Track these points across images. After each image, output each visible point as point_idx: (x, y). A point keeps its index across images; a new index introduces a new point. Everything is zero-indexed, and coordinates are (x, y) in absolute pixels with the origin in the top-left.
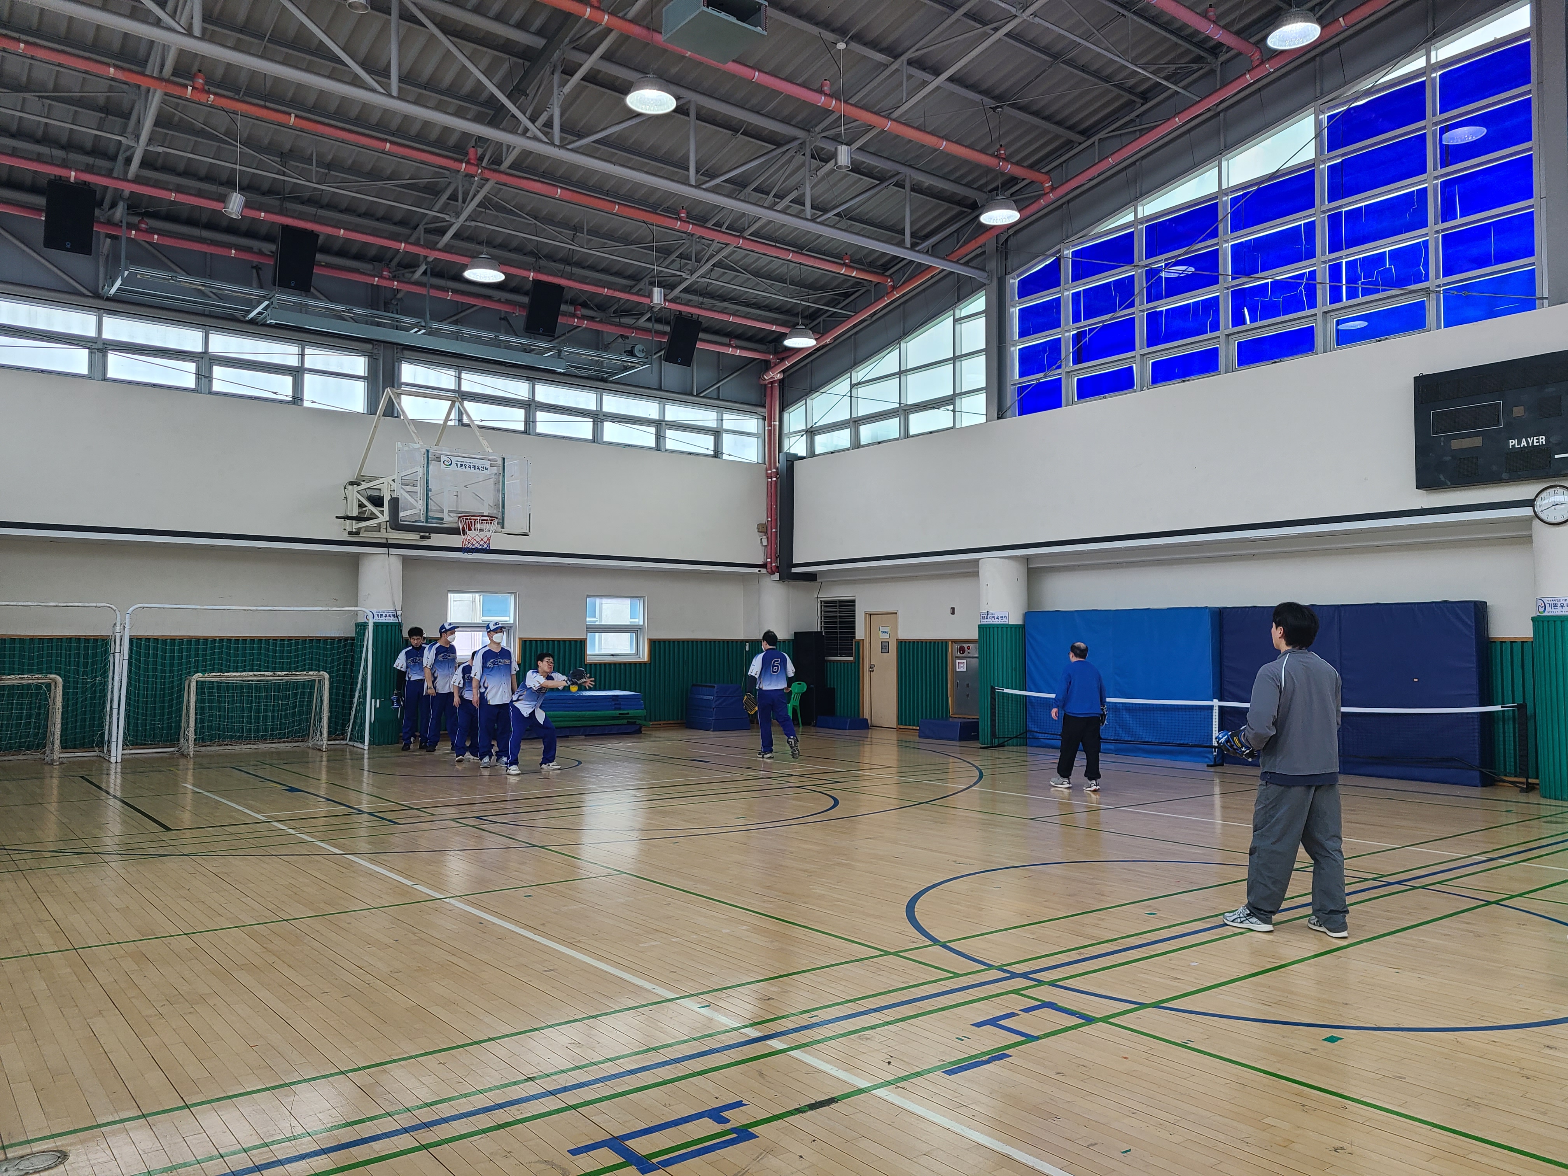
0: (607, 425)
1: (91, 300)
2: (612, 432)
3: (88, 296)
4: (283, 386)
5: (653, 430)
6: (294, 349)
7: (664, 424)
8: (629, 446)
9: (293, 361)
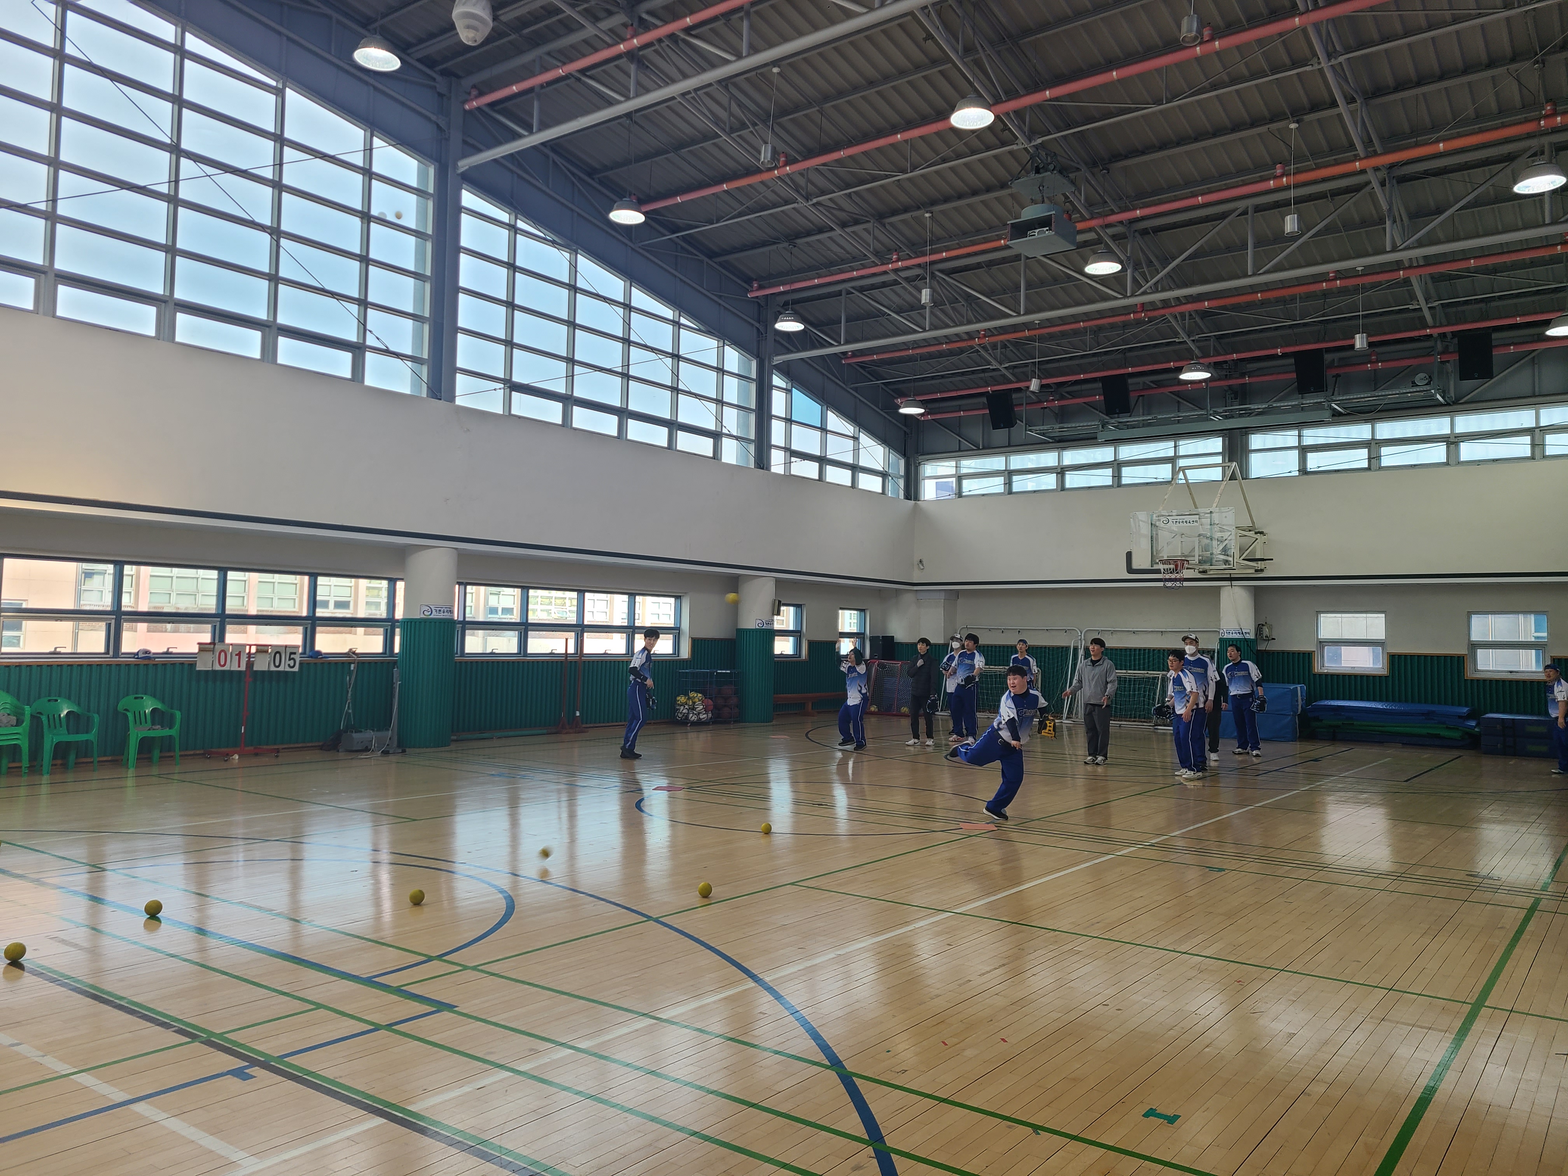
0: (1463, 445)
1: (1051, 444)
2: (1468, 451)
3: (1049, 442)
4: (1164, 472)
5: (1527, 439)
6: (1171, 444)
7: (1537, 431)
8: (1497, 460)
9: (1171, 453)
